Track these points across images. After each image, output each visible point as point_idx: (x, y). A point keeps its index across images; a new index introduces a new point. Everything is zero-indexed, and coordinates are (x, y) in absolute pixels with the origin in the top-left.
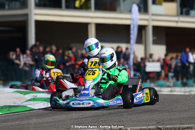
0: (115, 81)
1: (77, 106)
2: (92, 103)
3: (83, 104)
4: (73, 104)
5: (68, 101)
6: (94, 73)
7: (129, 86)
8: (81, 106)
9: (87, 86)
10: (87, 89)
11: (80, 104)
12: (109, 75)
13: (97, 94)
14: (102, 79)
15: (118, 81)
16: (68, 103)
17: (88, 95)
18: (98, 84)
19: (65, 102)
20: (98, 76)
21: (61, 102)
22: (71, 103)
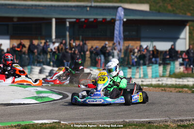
0: (118, 86)
1: (92, 103)
2: (102, 101)
3: (96, 101)
4: (89, 101)
5: (85, 99)
6: (104, 80)
7: (128, 90)
8: (95, 103)
9: (99, 89)
10: (99, 91)
11: (94, 101)
12: (114, 82)
13: (106, 95)
14: (110, 84)
15: (120, 86)
16: (85, 101)
17: (100, 95)
18: (106, 88)
19: (83, 100)
20: (107, 82)
21: (80, 100)
22: (87, 101)
